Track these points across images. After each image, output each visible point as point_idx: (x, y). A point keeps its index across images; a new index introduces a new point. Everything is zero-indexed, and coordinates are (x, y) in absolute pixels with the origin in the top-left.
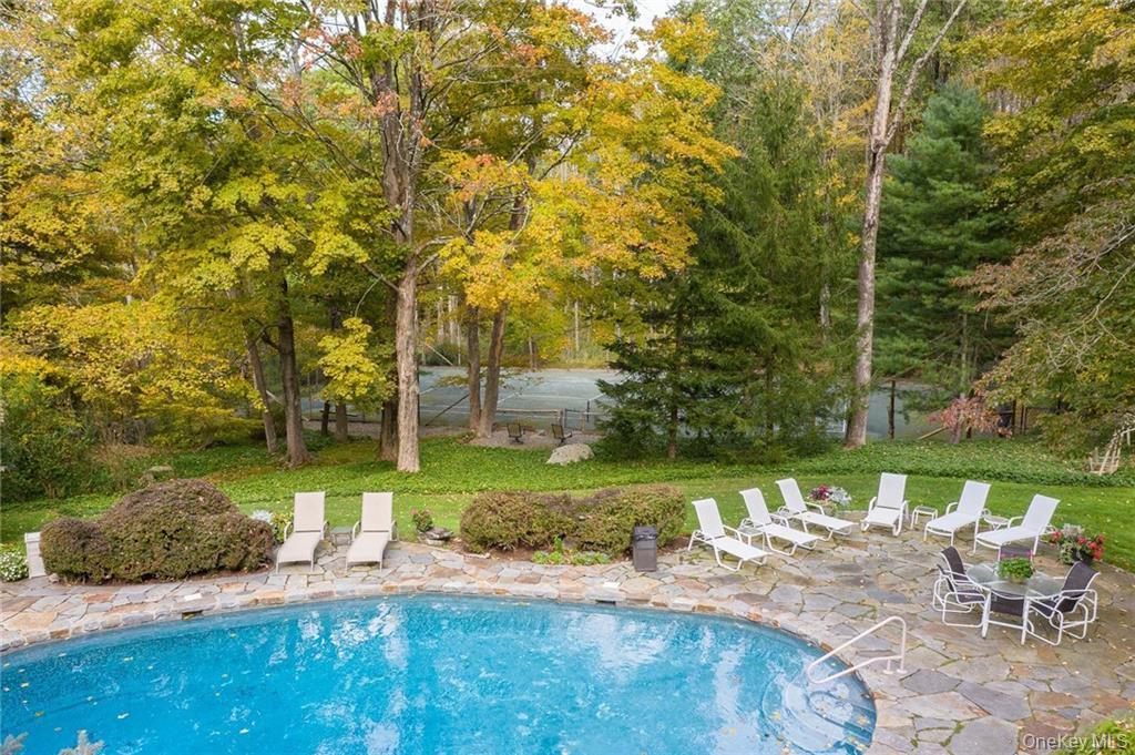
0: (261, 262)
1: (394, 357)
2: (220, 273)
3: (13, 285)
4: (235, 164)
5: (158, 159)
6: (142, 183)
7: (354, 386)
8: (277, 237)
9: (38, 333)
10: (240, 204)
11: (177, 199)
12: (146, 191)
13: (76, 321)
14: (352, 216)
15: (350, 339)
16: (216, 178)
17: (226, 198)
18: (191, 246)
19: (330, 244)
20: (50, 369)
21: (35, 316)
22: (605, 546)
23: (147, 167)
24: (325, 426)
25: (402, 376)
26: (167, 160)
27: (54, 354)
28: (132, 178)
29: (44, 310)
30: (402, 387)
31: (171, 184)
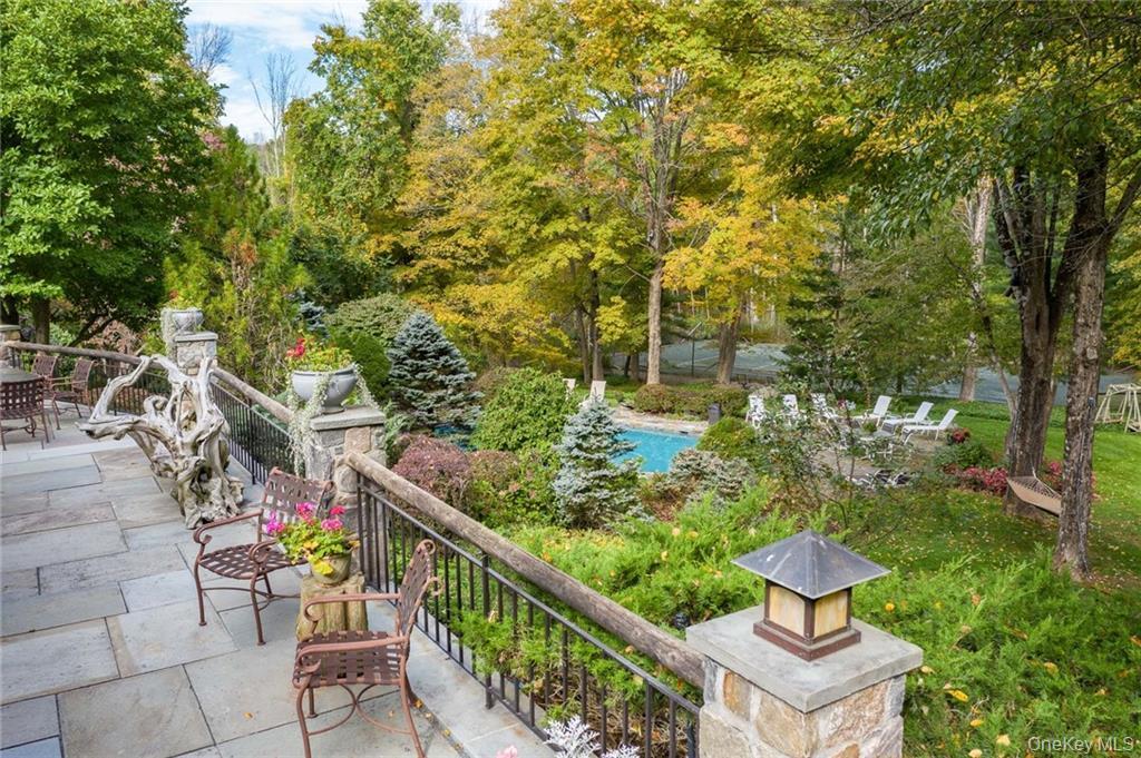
0: (565, 263)
1: (647, 321)
2: (544, 269)
3: (449, 271)
4: (556, 212)
5: (518, 211)
6: (510, 223)
7: (612, 333)
8: (572, 251)
9: (459, 299)
10: (556, 234)
11: (524, 231)
12: (511, 227)
13: (478, 294)
14: (614, 239)
15: (614, 307)
16: (545, 220)
17: (548, 231)
18: (532, 255)
19: (603, 253)
20: (465, 321)
21: (459, 291)
22: (699, 413)
23: (512, 216)
24: (626, 373)
25: (651, 333)
26: (521, 212)
27: (467, 312)
28: (505, 221)
29: (463, 287)
30: (651, 340)
31: (522, 224)
